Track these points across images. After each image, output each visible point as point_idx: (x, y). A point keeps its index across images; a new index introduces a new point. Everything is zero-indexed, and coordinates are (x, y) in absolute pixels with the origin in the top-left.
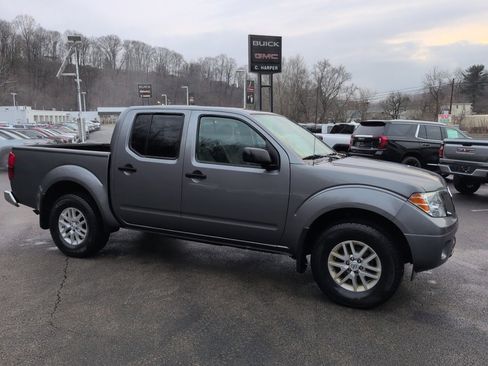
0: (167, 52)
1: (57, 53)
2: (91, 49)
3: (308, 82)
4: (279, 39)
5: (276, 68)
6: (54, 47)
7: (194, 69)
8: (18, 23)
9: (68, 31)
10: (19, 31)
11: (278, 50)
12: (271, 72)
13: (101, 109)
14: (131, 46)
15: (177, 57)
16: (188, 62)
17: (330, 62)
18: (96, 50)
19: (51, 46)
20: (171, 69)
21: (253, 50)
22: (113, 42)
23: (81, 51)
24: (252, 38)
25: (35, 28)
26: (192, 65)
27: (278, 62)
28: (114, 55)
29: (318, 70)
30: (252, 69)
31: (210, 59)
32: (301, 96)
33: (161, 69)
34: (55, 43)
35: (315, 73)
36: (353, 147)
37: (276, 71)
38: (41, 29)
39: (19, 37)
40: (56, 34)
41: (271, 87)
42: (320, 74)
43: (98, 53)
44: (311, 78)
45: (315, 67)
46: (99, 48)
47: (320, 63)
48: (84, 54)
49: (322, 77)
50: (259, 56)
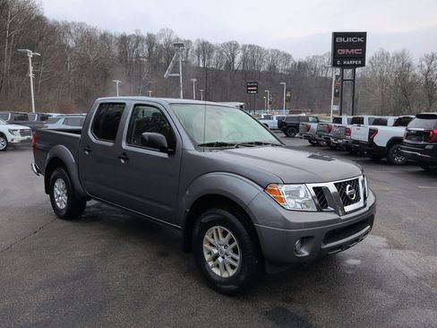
0: (278, 53)
1: (189, 58)
2: (215, 54)
3: (414, 76)
4: (363, 35)
5: (360, 62)
6: (187, 53)
7: (302, 67)
8: (161, 35)
9: (199, 40)
10: (161, 41)
11: (363, 46)
12: (354, 66)
14: (247, 49)
15: (287, 57)
16: (297, 61)
18: (219, 54)
19: (184, 53)
20: (281, 67)
21: (336, 46)
22: (233, 47)
23: (207, 56)
24: (336, 35)
25: (173, 38)
26: (300, 63)
27: (362, 57)
28: (233, 59)
29: (424, 63)
30: (335, 65)
31: (317, 57)
32: (404, 89)
33: (272, 68)
34: (188, 50)
35: (421, 66)
36: (405, 141)
37: (359, 66)
38: (178, 38)
39: (162, 45)
40: (189, 42)
41: (354, 80)
42: (426, 68)
43: (220, 57)
44: (417, 71)
45: (421, 60)
46: (221, 53)
47: (427, 57)
48: (209, 58)
49: (429, 70)
50: (342, 52)
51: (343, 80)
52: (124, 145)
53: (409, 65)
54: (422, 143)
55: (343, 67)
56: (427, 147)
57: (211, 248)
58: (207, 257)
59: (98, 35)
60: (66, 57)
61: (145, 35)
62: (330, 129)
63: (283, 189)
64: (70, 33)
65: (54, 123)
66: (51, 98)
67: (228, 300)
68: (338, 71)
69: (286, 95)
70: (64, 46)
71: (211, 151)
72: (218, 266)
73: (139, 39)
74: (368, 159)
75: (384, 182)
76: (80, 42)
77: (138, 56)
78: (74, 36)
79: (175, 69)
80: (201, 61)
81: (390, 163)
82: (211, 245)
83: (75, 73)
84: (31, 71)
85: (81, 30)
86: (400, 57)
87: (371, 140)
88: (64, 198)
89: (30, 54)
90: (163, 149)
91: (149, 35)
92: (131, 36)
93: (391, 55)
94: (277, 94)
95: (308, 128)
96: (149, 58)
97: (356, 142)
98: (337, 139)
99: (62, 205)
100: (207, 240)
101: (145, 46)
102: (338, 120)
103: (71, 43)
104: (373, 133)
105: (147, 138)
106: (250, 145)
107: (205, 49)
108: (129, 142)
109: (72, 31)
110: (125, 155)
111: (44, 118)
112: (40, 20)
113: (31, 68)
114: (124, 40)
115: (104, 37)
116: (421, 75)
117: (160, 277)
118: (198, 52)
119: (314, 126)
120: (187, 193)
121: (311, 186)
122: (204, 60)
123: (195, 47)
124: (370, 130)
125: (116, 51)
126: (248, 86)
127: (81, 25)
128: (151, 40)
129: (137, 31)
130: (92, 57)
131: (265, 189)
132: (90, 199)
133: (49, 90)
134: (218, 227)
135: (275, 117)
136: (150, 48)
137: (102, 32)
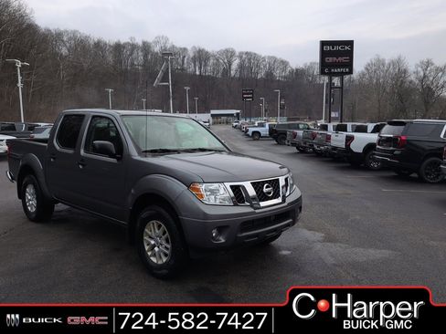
0: (275, 60)
1: (185, 66)
2: (212, 61)
3: (411, 82)
4: (350, 43)
5: (347, 70)
6: (183, 61)
7: (299, 73)
8: (157, 43)
9: (194, 47)
10: (157, 49)
11: (350, 54)
12: (341, 75)
13: (213, 112)
14: (244, 56)
15: (284, 63)
16: (294, 68)
17: (434, 61)
18: (215, 62)
19: (180, 61)
20: (277, 74)
21: (323, 54)
22: (229, 54)
23: (203, 63)
24: (323, 43)
25: (168, 46)
26: (297, 70)
27: (349, 65)
28: (230, 65)
29: (420, 69)
33: (270, 74)
34: (184, 57)
35: (417, 73)
36: (377, 146)
37: (347, 73)
38: (173, 46)
39: (157, 53)
40: (185, 49)
41: (342, 87)
42: (422, 74)
43: (217, 64)
44: (413, 78)
45: (417, 66)
46: (218, 60)
47: (422, 63)
48: (206, 65)
49: (425, 76)
50: (330, 60)
51: (331, 88)
52: (82, 152)
53: (405, 71)
54: (391, 148)
55: (331, 75)
56: (396, 152)
57: (149, 240)
58: (147, 248)
59: (92, 43)
60: (59, 66)
61: (140, 43)
62: (314, 136)
63: (203, 187)
64: (63, 41)
65: (41, 132)
66: (42, 107)
67: (161, 282)
68: (326, 79)
69: (280, 102)
70: (57, 54)
71: (154, 156)
72: (154, 255)
73: (134, 47)
74: (348, 165)
75: (352, 186)
76: (72, 50)
77: (133, 64)
78: (68, 45)
79: (165, 79)
80: (197, 68)
81: (367, 169)
82: (150, 237)
83: (68, 81)
84: (20, 80)
85: (74, 38)
86: (397, 63)
87: (348, 146)
88: (34, 202)
89: (19, 64)
90: (111, 155)
91: (144, 43)
92: (125, 44)
93: (387, 62)
94: (272, 101)
95: (295, 135)
96: (144, 66)
97: (335, 148)
98: (319, 145)
99: (32, 209)
100: (147, 233)
101: (140, 54)
102: (325, 128)
103: (64, 51)
104: (350, 139)
105: (97, 146)
106: (193, 151)
107: (201, 56)
108: (86, 150)
109: (65, 39)
110: (83, 160)
111: (31, 128)
112: (32, 28)
113: (20, 78)
114: (118, 48)
115: (98, 45)
116: (417, 82)
117: (108, 266)
118: (194, 59)
119: (300, 133)
120: (132, 191)
121: (228, 185)
122: (200, 68)
123: (192, 55)
124: (347, 136)
125: (110, 59)
126: (244, 94)
127: (74, 32)
128: (146, 48)
129: (131, 39)
130: (85, 65)
131: (188, 187)
132: (57, 202)
133: (41, 99)
134: (154, 222)
135: (267, 124)
136: (145, 56)
137: (96, 40)
